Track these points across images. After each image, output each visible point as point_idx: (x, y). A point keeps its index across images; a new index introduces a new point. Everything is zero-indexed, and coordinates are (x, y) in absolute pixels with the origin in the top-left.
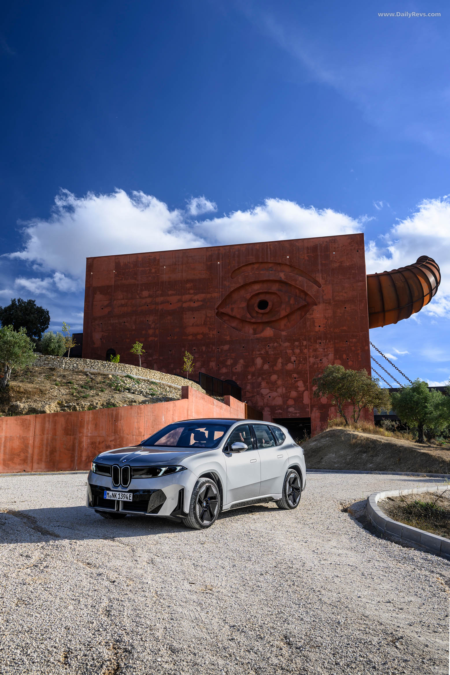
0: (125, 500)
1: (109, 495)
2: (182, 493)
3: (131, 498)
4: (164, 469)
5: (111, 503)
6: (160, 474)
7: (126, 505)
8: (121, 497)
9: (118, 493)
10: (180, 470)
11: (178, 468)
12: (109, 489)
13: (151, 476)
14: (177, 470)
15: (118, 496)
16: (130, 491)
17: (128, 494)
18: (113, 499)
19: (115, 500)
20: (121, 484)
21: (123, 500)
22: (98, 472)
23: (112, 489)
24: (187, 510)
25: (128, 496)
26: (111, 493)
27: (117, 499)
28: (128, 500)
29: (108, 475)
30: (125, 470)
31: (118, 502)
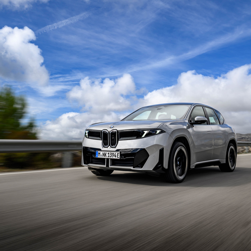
0: (114, 158)
1: (100, 155)
2: (162, 152)
3: (119, 156)
4: (146, 132)
5: (102, 161)
6: (143, 136)
7: (114, 162)
8: (110, 155)
9: (108, 153)
10: (160, 133)
11: (158, 131)
12: (100, 150)
13: (135, 138)
14: (157, 133)
15: (107, 155)
16: (118, 150)
17: (117, 153)
18: (104, 157)
19: (105, 159)
20: (109, 145)
21: (112, 158)
22: (90, 137)
23: (102, 149)
24: (166, 165)
25: (116, 154)
26: (101, 153)
27: (107, 157)
28: (117, 158)
29: (99, 138)
30: (113, 134)
31: (108, 159)
